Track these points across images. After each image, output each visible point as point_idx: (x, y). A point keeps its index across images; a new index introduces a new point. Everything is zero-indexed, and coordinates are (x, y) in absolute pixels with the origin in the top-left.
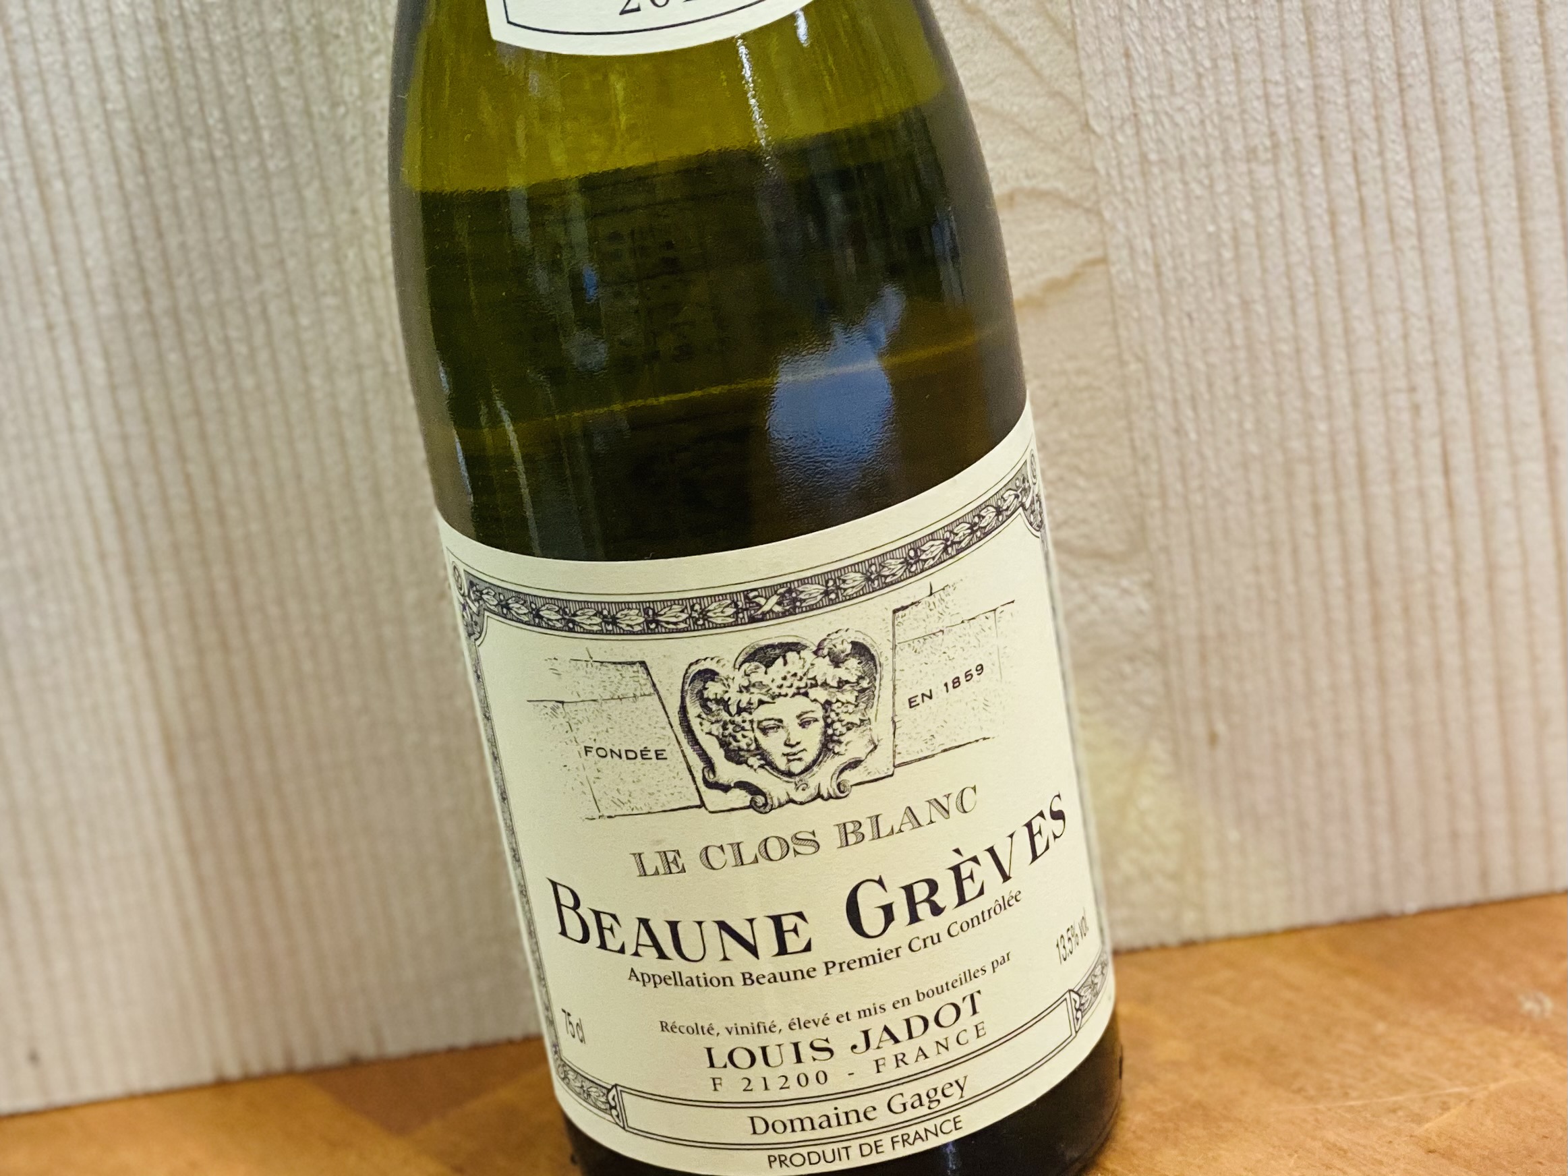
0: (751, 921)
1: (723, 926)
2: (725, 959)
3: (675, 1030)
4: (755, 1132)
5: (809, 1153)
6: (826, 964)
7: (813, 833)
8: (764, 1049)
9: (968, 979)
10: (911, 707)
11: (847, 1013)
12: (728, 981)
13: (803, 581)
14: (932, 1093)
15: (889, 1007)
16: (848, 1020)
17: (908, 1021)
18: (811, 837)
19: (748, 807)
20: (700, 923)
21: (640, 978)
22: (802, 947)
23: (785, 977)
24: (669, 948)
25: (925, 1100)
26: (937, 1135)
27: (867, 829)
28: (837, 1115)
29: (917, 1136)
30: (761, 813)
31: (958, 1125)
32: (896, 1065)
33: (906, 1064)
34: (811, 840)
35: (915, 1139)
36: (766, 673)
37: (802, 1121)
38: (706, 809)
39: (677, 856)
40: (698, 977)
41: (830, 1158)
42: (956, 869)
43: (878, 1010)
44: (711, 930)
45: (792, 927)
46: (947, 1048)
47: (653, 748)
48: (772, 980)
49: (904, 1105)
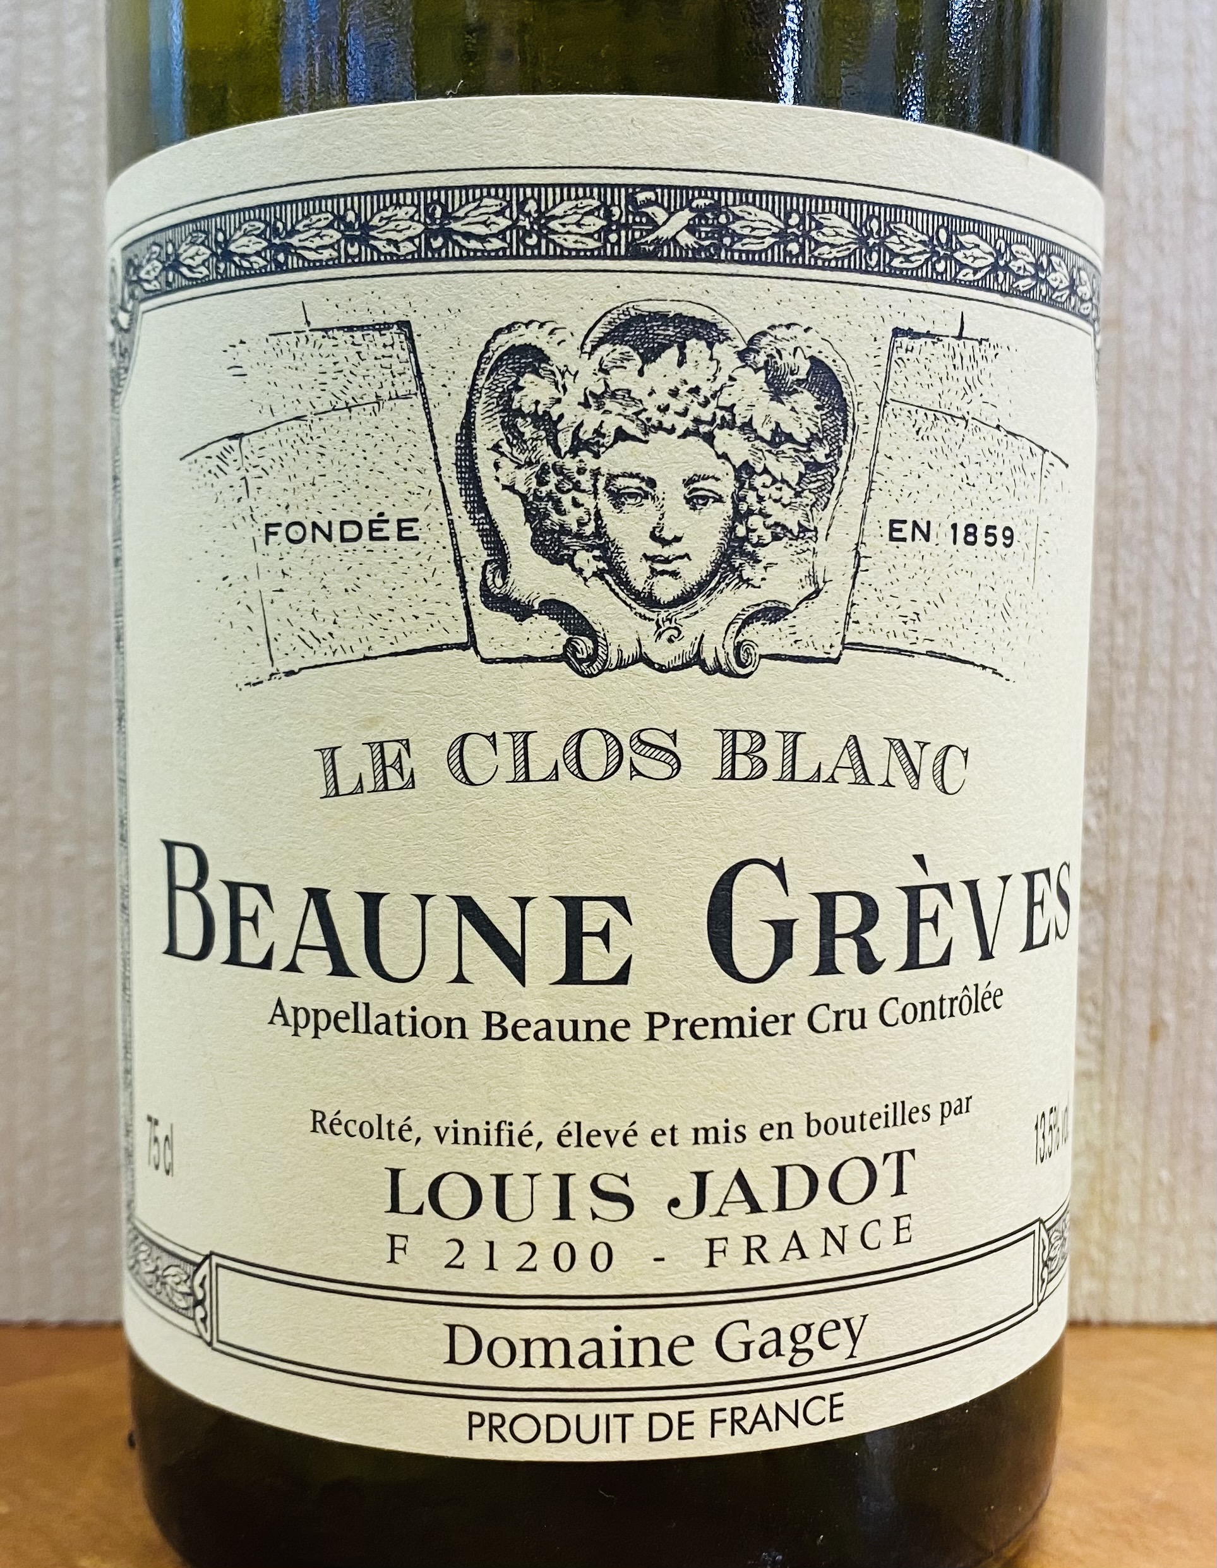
0: (523, 902)
1: (467, 907)
2: (460, 978)
3: (337, 1129)
4: (452, 1360)
5: (549, 1417)
6: (651, 1015)
7: (674, 736)
8: (501, 1180)
9: (899, 1121)
10: (892, 539)
11: (673, 1129)
12: (456, 1026)
13: (744, 195)
14: (801, 1334)
15: (753, 1133)
16: (673, 1144)
17: (782, 1171)
18: (667, 743)
19: (557, 659)
20: (423, 899)
21: (291, 1021)
22: (612, 974)
23: (568, 1032)
24: (354, 953)
25: (787, 1345)
26: (796, 1423)
27: (773, 753)
28: (618, 1342)
29: (761, 1418)
30: (582, 674)
31: (837, 1413)
32: (745, 1259)
33: (765, 1261)
34: (667, 750)
35: (755, 1422)
36: (641, 373)
37: (547, 1345)
38: (477, 653)
39: (404, 753)
40: (399, 1016)
41: (588, 1433)
42: (913, 893)
43: (732, 1134)
44: (443, 913)
45: (599, 928)
46: (842, 1248)
47: (393, 516)
48: (542, 1034)
49: (747, 1345)
